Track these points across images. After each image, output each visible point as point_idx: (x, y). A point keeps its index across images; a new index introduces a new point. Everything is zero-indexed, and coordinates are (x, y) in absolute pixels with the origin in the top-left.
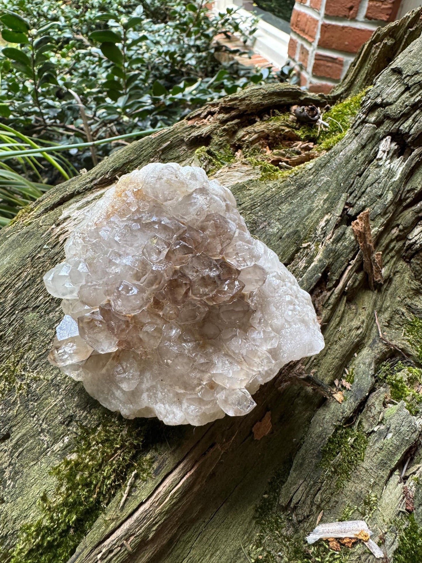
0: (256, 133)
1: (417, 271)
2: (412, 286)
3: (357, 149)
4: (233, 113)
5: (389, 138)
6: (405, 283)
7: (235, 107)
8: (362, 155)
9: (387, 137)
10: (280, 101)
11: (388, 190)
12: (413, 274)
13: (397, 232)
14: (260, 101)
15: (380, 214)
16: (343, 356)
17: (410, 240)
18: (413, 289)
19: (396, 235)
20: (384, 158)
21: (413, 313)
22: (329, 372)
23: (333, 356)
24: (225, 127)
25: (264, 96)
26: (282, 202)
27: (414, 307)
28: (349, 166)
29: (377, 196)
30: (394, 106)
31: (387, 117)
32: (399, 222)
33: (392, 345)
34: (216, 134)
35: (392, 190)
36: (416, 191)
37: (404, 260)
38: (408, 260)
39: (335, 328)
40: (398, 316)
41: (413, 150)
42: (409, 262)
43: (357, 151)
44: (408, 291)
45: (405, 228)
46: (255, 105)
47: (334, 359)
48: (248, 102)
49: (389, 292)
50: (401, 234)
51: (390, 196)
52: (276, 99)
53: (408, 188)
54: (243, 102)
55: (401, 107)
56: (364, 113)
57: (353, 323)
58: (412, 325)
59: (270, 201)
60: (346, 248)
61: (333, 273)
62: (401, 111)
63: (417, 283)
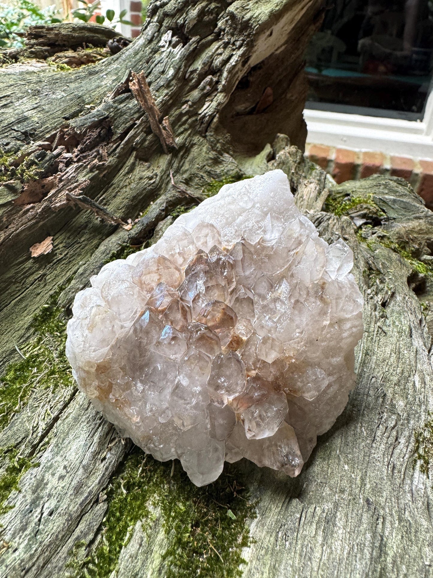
0: (66, 57)
1: (212, 142)
2: (210, 156)
3: (144, 44)
4: (41, 40)
5: (170, 33)
6: (203, 153)
7: (42, 34)
8: (149, 48)
9: (169, 31)
10: (93, 37)
11: (169, 68)
12: (210, 147)
13: (188, 107)
14: (70, 33)
15: (163, 86)
16: (134, 198)
17: (200, 114)
18: (211, 159)
19: (186, 110)
20: (167, 46)
21: (214, 178)
22: (118, 209)
23: (123, 197)
24: (33, 50)
25: (74, 29)
26: (72, 82)
27: (213, 173)
28: (138, 57)
29: (160, 73)
30: (169, 5)
31: (166, 15)
32: (187, 99)
33: (187, 194)
34: (23, 55)
35: (173, 67)
36: (198, 72)
37: (201, 136)
38: (203, 135)
39: (124, 175)
40: (197, 179)
41: (191, 39)
42: (205, 137)
43: (145, 45)
44: (207, 160)
45: (194, 103)
46: (64, 35)
47: (123, 199)
48: (56, 32)
49: (188, 159)
50: (191, 109)
51: (171, 72)
52: (87, 34)
53: (191, 69)
54: (52, 32)
55: (175, 4)
56: (148, 17)
57: (144, 173)
58: (211, 186)
59: (58, 81)
60: (130, 109)
61: (117, 127)
62: (175, 8)
63: (214, 153)
